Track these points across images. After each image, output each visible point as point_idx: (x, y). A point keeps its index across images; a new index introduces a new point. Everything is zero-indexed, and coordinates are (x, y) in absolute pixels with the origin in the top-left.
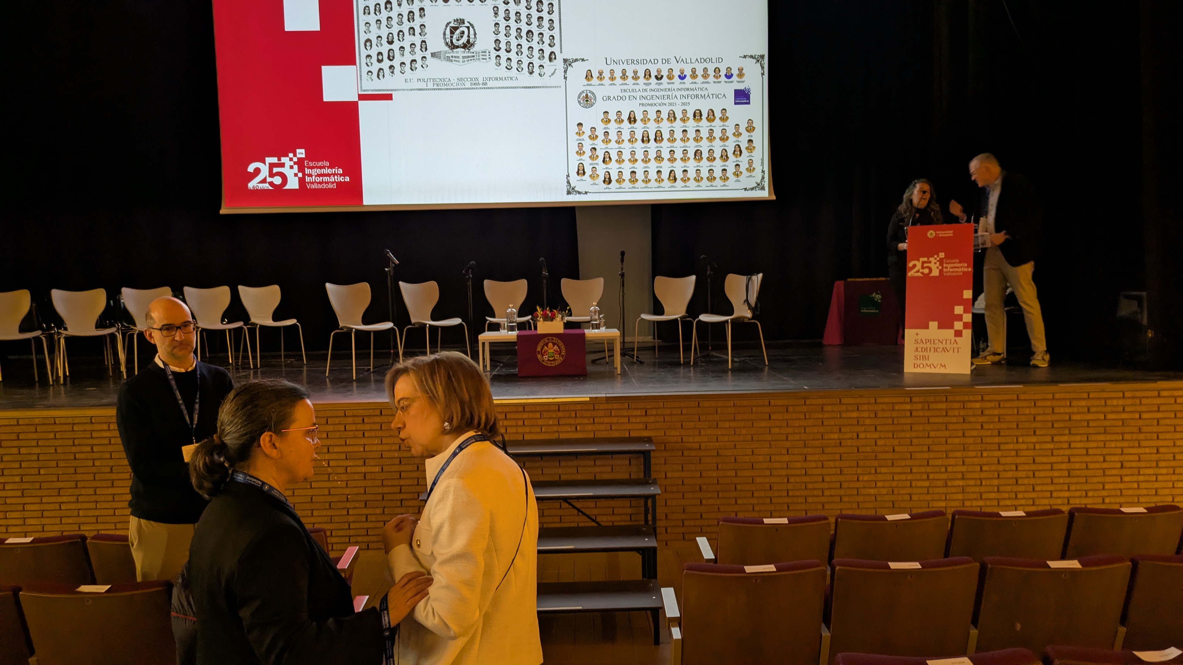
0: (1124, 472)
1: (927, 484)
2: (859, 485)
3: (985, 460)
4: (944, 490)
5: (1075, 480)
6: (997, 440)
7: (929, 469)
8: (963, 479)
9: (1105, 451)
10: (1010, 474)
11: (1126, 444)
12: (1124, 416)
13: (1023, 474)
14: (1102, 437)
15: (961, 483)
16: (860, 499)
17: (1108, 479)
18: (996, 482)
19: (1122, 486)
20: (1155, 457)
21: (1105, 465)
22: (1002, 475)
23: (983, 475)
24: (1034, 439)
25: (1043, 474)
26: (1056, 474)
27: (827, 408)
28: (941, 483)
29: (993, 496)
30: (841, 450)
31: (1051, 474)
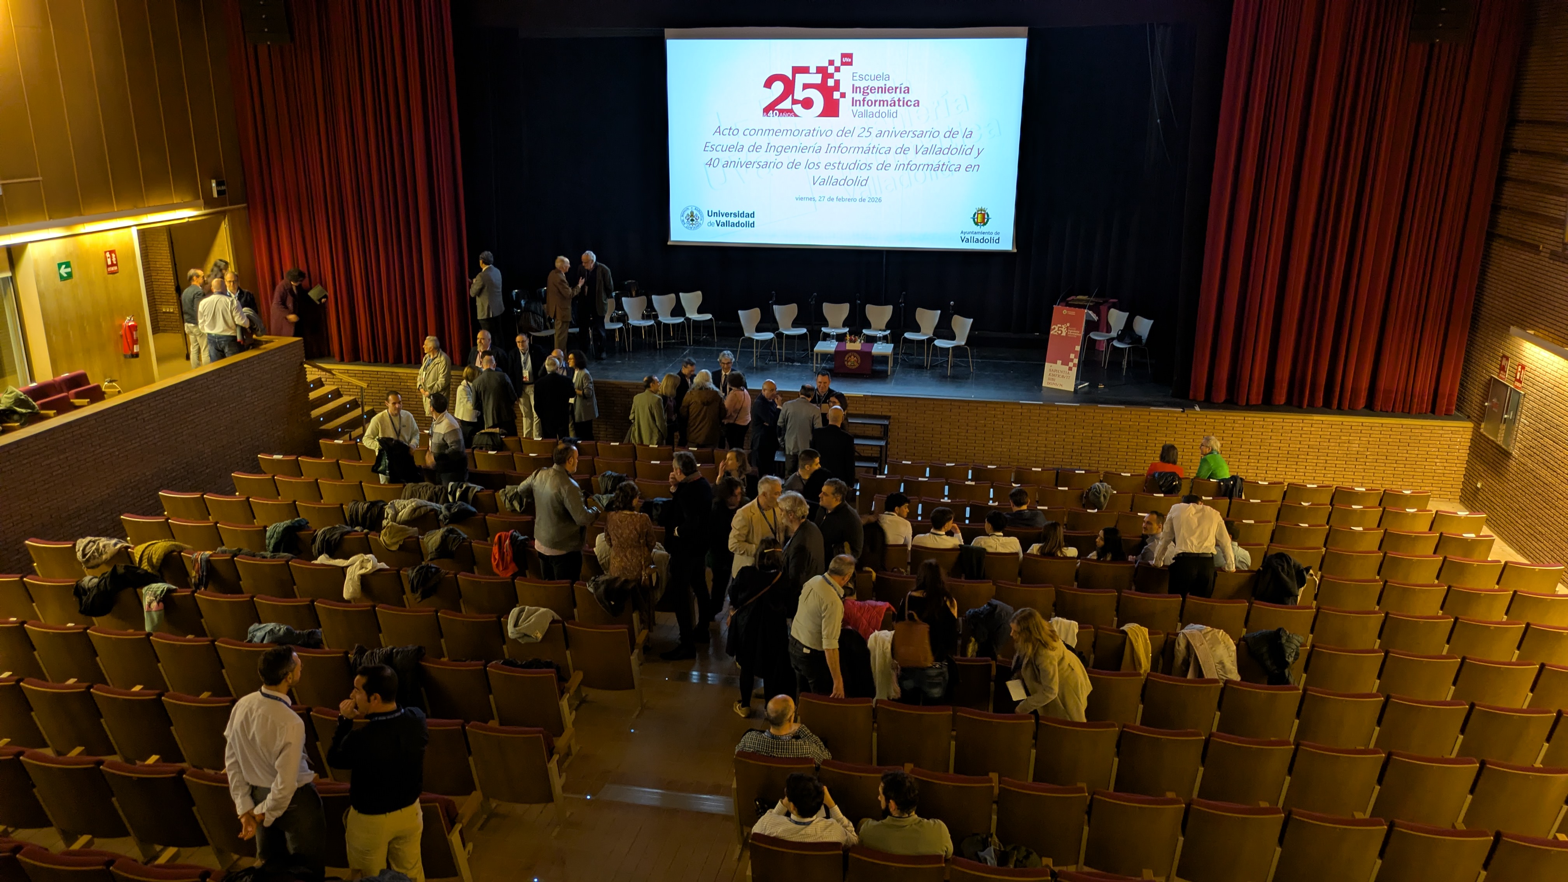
0: (1128, 450)
1: (1027, 448)
2: (993, 446)
3: (1057, 439)
4: (1035, 452)
5: (1102, 452)
6: (1064, 430)
7: (1029, 441)
8: (1045, 447)
9: (1119, 439)
10: (1069, 447)
11: (1131, 437)
12: (1131, 423)
13: (1076, 447)
14: (1118, 433)
15: (1044, 449)
16: (993, 452)
17: (1120, 453)
18: (1062, 450)
19: (1127, 457)
20: (1145, 444)
21: (1118, 446)
22: (1065, 447)
23: (1055, 446)
24: (1083, 431)
25: (1086, 448)
26: (1093, 448)
27: (979, 408)
28: (1034, 448)
29: (1060, 456)
30: (985, 429)
31: (1090, 448)
